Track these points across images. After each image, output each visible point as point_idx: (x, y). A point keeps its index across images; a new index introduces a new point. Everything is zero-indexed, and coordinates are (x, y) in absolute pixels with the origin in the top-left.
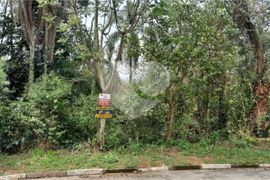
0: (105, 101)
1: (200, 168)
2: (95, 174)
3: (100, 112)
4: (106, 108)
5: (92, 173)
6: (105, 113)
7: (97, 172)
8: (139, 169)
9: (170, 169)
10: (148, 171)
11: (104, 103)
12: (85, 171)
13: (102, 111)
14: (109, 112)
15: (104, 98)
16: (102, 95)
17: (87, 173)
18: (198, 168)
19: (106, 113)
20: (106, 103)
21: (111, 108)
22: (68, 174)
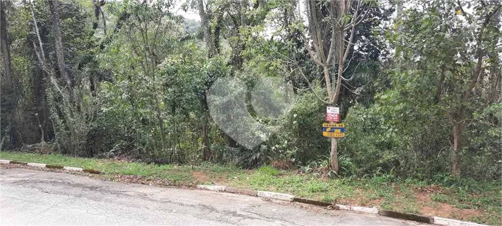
0: (333, 116)
1: (431, 221)
2: (284, 200)
3: (327, 130)
4: (335, 126)
5: (281, 198)
6: (334, 131)
7: (286, 198)
8: (337, 205)
9: (379, 213)
10: (348, 210)
11: (331, 118)
12: (274, 195)
13: (330, 128)
14: (339, 130)
15: (332, 112)
16: (329, 109)
17: (276, 197)
18: (426, 220)
19: (336, 131)
20: (334, 118)
21: (342, 126)
22: (258, 194)
